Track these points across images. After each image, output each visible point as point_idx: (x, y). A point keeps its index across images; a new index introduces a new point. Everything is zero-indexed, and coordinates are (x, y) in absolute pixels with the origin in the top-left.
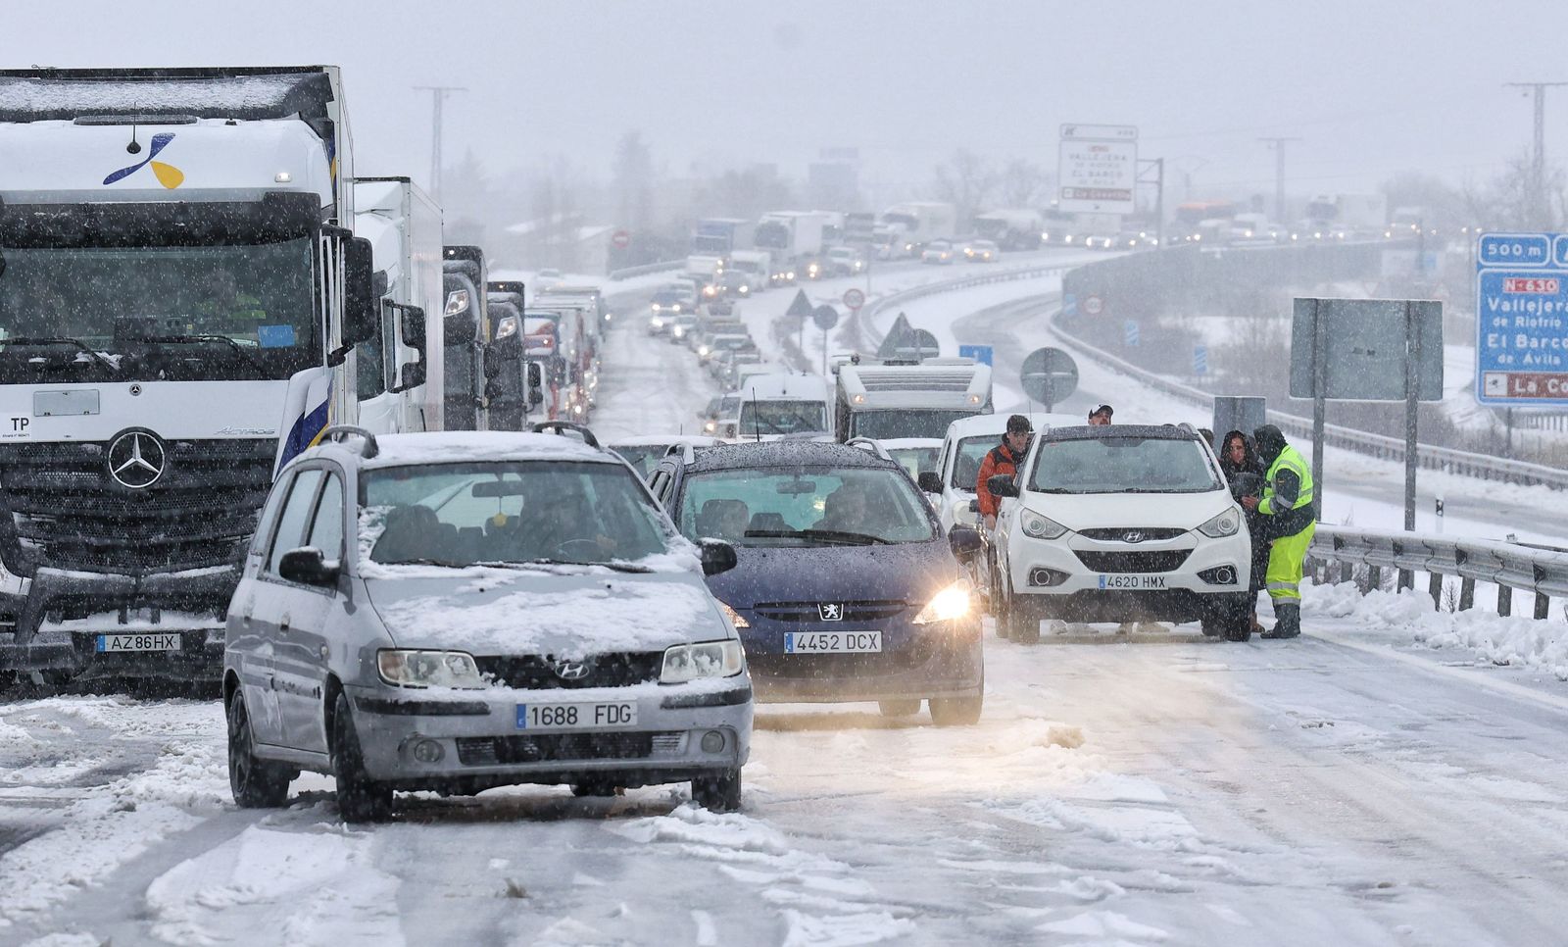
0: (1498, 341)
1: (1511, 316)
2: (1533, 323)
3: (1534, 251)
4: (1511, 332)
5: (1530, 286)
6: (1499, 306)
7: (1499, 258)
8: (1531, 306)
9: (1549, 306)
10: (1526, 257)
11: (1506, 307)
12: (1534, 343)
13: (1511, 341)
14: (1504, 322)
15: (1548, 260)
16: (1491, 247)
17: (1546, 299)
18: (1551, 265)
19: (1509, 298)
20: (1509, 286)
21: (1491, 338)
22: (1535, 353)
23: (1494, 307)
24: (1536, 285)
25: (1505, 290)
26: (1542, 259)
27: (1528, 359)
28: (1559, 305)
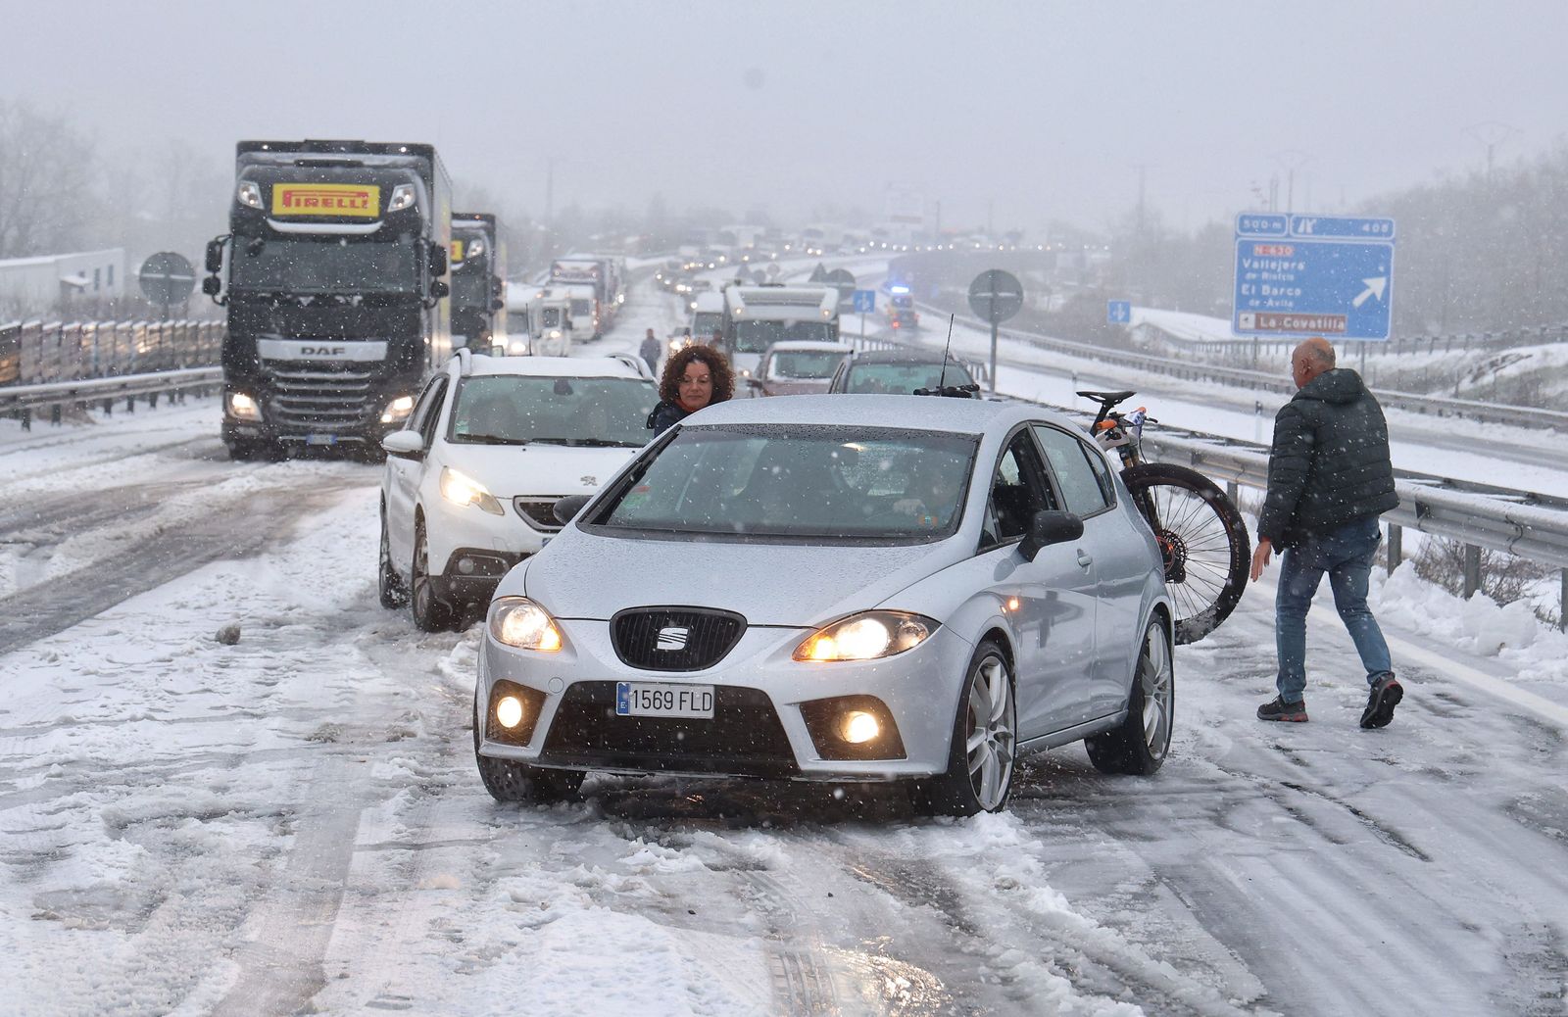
0: (1250, 290)
1: (1259, 271)
2: (1275, 277)
3: (1277, 225)
4: (1258, 283)
5: (1273, 251)
6: (1251, 264)
7: (1251, 230)
8: (1273, 265)
9: (1286, 265)
10: (1270, 230)
11: (1256, 265)
12: (1275, 291)
13: (1259, 291)
14: (1254, 276)
15: (1286, 233)
16: (1246, 222)
17: (1284, 259)
18: (1288, 236)
19: (1259, 259)
20: (1258, 250)
21: (1245, 287)
22: (1275, 298)
23: (1246, 265)
24: (1277, 250)
25: (1256, 254)
26: (1282, 230)
27: (1270, 303)
28: (1293, 265)
